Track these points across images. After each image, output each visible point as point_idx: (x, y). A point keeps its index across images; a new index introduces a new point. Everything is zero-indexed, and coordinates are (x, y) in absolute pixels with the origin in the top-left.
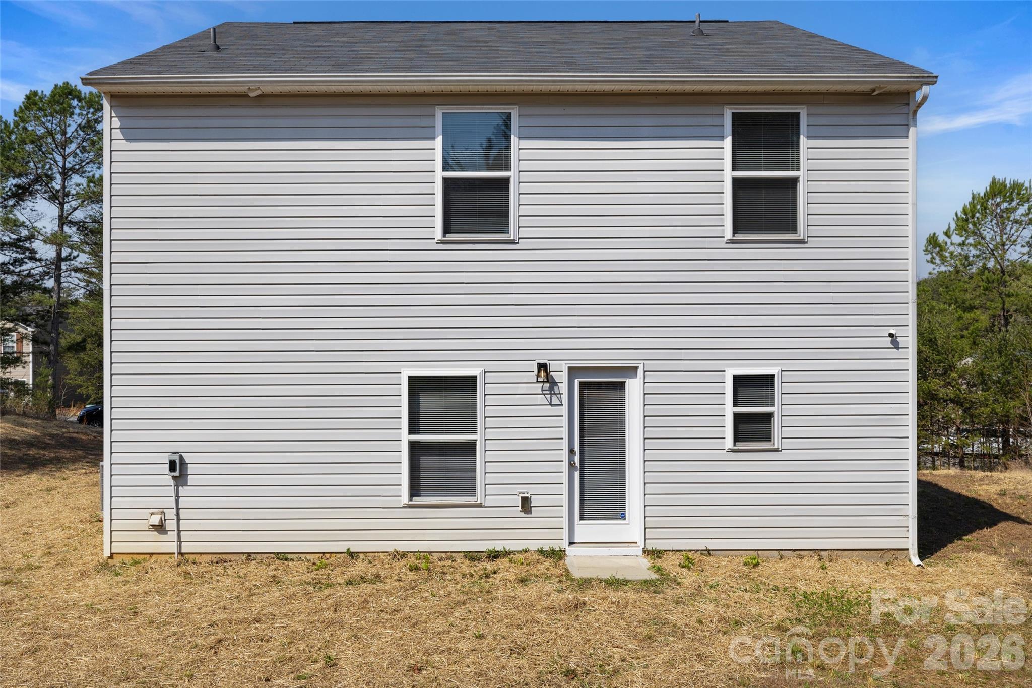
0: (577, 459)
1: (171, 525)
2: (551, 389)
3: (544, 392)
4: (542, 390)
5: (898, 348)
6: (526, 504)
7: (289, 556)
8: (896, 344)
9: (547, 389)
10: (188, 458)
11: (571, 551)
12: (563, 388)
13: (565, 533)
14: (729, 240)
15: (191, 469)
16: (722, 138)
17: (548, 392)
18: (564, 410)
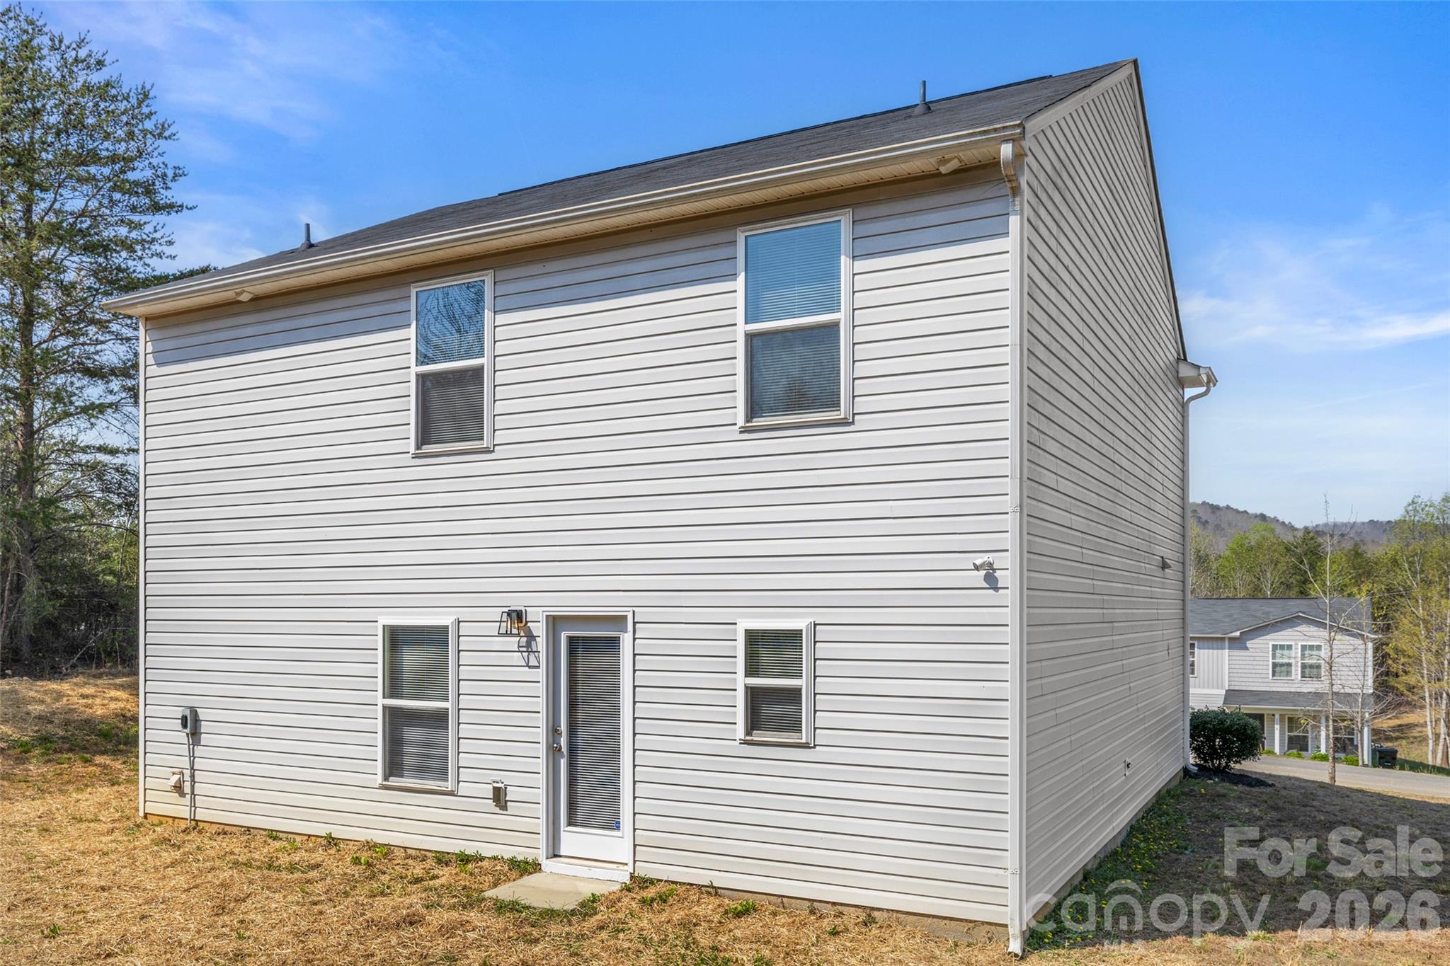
0: (563, 741)
1: (187, 789)
2: (528, 645)
3: (521, 649)
4: (519, 647)
5: (996, 589)
6: (499, 797)
7: (281, 835)
8: (992, 581)
9: (524, 645)
10: (202, 714)
11: (548, 865)
12: (541, 644)
13: (542, 841)
14: (742, 427)
15: (204, 727)
16: (733, 276)
17: (525, 649)
18: (541, 674)
